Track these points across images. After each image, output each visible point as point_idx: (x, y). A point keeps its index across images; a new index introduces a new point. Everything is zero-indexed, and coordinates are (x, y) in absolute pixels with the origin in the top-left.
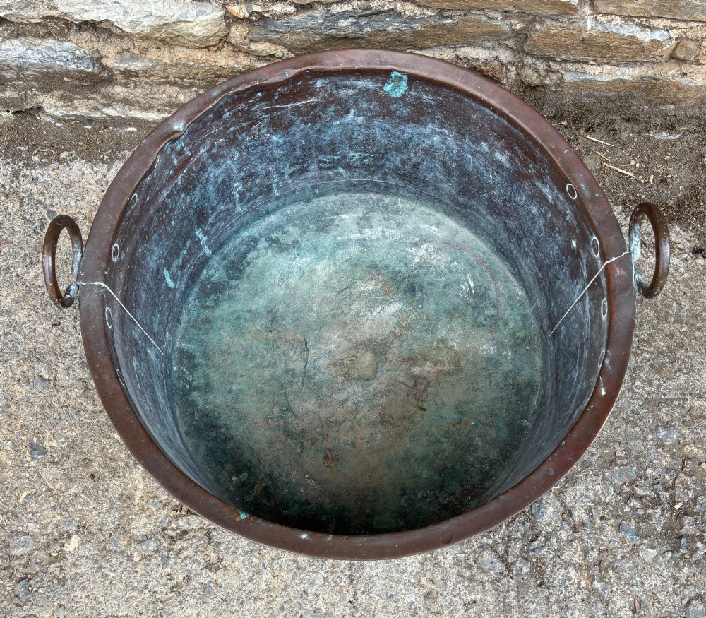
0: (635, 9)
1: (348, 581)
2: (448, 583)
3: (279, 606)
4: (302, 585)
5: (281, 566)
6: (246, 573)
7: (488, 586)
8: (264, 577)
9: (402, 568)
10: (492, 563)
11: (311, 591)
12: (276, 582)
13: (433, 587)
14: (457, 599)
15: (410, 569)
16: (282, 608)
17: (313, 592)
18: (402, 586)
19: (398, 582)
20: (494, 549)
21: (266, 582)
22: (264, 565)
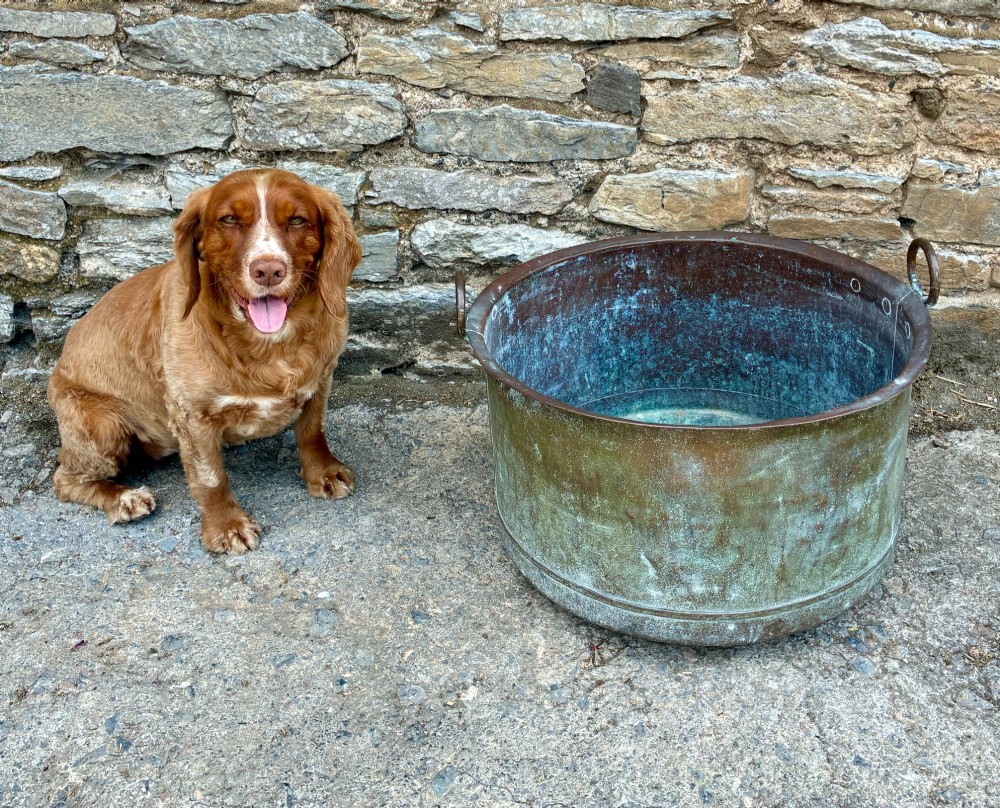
0: (947, 235)
1: (808, 719)
2: (930, 718)
3: (731, 742)
4: (754, 722)
5: (723, 705)
6: (683, 712)
7: (979, 722)
8: (706, 716)
9: (869, 703)
10: (975, 700)
11: (767, 726)
12: (721, 720)
13: (913, 722)
14: (946, 731)
15: (879, 705)
16: (735, 745)
17: (769, 727)
18: (875, 721)
19: (869, 716)
20: (972, 688)
21: (709, 719)
22: (703, 705)
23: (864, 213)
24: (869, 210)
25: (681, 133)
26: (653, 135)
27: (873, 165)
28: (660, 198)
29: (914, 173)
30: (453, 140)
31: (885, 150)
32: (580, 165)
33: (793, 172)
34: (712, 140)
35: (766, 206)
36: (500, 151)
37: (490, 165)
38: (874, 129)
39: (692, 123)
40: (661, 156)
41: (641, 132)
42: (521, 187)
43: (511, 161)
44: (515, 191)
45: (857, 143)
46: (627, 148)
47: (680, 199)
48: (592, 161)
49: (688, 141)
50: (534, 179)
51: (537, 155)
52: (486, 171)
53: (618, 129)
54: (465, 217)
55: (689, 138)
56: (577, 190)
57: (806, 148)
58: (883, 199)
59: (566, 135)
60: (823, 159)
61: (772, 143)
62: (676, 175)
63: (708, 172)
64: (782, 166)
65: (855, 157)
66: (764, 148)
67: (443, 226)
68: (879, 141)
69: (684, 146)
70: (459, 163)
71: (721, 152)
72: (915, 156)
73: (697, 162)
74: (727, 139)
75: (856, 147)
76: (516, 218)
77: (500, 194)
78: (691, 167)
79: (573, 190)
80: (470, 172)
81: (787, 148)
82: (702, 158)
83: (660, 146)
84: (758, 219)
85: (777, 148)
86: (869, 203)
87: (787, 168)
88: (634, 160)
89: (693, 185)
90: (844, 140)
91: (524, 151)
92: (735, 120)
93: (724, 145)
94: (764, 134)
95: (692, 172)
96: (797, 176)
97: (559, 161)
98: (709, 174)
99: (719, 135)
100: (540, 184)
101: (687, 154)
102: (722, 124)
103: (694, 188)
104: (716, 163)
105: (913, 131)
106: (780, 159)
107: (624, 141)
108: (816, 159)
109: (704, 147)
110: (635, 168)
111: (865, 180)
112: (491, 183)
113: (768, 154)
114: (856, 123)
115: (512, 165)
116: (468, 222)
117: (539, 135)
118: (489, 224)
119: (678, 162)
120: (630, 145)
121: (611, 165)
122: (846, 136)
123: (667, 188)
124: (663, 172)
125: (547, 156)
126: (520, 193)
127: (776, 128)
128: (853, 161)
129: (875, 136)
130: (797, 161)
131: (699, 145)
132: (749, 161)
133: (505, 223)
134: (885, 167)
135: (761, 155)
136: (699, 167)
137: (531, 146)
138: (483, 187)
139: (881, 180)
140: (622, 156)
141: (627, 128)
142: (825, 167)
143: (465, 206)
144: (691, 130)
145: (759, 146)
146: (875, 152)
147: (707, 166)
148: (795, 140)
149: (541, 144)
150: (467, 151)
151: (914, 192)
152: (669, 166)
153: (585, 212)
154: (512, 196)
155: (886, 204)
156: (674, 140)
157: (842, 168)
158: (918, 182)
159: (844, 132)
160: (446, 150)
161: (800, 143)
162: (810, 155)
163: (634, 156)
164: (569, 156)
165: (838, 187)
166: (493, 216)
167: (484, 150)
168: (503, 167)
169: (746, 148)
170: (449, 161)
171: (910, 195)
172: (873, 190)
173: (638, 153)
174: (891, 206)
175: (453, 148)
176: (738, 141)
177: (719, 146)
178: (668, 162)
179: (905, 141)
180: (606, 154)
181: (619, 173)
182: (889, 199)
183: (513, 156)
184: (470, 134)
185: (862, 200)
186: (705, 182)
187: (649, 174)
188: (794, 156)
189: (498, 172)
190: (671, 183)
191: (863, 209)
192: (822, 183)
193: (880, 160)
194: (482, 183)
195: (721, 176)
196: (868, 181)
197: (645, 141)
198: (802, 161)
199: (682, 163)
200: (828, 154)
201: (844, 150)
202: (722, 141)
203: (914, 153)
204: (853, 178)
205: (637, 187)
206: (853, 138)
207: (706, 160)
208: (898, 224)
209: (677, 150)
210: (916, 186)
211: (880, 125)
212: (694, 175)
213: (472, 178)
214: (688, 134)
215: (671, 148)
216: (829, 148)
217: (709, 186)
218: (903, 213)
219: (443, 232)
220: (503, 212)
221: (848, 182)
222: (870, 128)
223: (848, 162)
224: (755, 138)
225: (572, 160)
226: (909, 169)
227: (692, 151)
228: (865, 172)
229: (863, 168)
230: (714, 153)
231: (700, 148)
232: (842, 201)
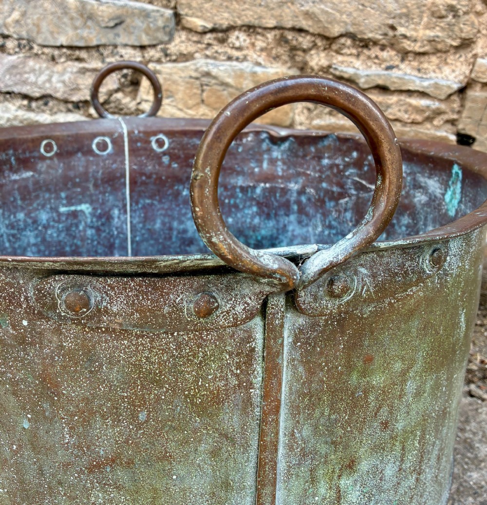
23: (414, 123)
24: (419, 118)
25: (216, 18)
26: (189, 19)
27: (425, 65)
28: (199, 92)
29: (473, 75)
30: (9, 20)
31: (439, 46)
32: (122, 51)
33: (336, 69)
34: (250, 29)
35: (309, 109)
36: (52, 33)
37: (46, 50)
38: (425, 19)
39: (227, 7)
40: (199, 46)
41: (177, 15)
42: (72, 73)
43: (62, 47)
44: (66, 77)
45: (405, 37)
46: (165, 33)
47: (219, 93)
48: (134, 47)
49: (224, 27)
50: (82, 65)
51: (82, 38)
52: (44, 57)
53: (153, 11)
54: (25, 102)
55: (225, 24)
56: (123, 80)
57: (349, 42)
58: (435, 105)
59: (105, 14)
60: (369, 58)
61: (313, 35)
62: (212, 64)
63: (245, 64)
64: (324, 62)
65: (405, 55)
66: (305, 41)
67: (7, 110)
68: (431, 33)
69: (222, 33)
70: (19, 46)
71: (260, 44)
72: (475, 56)
73: (236, 53)
74: (265, 29)
75: (405, 41)
76: (70, 106)
77: (54, 79)
78: (230, 58)
79: (119, 80)
80: (30, 57)
81: (329, 41)
82: (239, 49)
83: (196, 32)
84: (301, 124)
85: (320, 43)
86: (419, 110)
87: (330, 67)
88: (173, 48)
89: (229, 76)
90: (391, 33)
91: (71, 33)
92: (272, 5)
93: (263, 35)
94: (304, 24)
95: (228, 63)
96: (337, 73)
97: (104, 46)
98: (246, 66)
99: (256, 23)
100: (87, 70)
101: (226, 44)
102: (259, 10)
103: (230, 80)
104: (255, 56)
105: (473, 24)
106: (323, 55)
107: (160, 23)
108: (362, 57)
109: (243, 36)
110: (174, 57)
111: (414, 82)
112: (47, 68)
113: (310, 49)
114: (404, 10)
115: (65, 50)
116: (29, 108)
117: (82, 15)
118: (48, 112)
119: (216, 52)
120: (167, 30)
121: (152, 53)
122: (393, 28)
123: (205, 80)
124: (201, 63)
125: (91, 40)
126: (70, 79)
127: (316, 16)
128: (403, 60)
129: (427, 27)
130: (340, 58)
131: (236, 33)
132: (292, 57)
133: (61, 111)
134: (440, 68)
135: (304, 51)
136: (237, 59)
137: (76, 28)
138: (41, 72)
139: (432, 82)
140: (161, 43)
141: (163, 10)
142: (370, 67)
143: (25, 90)
144: (226, 15)
145: (300, 39)
146: (427, 48)
147: (245, 59)
148: (336, 30)
149: (85, 25)
150: (24, 34)
151: (474, 101)
152: (207, 57)
153: (132, 105)
154: (64, 82)
155: (438, 113)
156: (209, 26)
157: (388, 68)
158: (478, 87)
159: (390, 22)
160: (6, 32)
161: (342, 36)
162: (354, 51)
163: (173, 44)
164: (113, 41)
165: (383, 89)
166: (51, 104)
167: (38, 32)
168: (56, 52)
169: (287, 41)
170: (10, 44)
171: (468, 104)
172: (423, 94)
173: (177, 40)
174: (446, 117)
175: (12, 30)
176: (277, 32)
177: (259, 37)
178: (208, 53)
179: (463, 35)
180: (145, 41)
181: (159, 61)
182: (443, 106)
183: (63, 40)
184: (24, 14)
185: (410, 105)
186: (240, 75)
187: (188, 64)
188: (338, 52)
189: (53, 59)
190: (208, 74)
191: (413, 117)
192: (366, 82)
193: (434, 59)
194: (40, 68)
195: (258, 69)
196: (418, 82)
197: (184, 28)
198: (346, 58)
199: (220, 54)
200: (375, 51)
201: (392, 46)
202: (260, 30)
203: (474, 52)
204: (400, 79)
205: (176, 77)
206: (401, 30)
207: (245, 52)
208: (453, 138)
209: (215, 39)
210: (476, 93)
211: (433, 14)
212: (231, 66)
213: (31, 63)
214: (224, 19)
215: (209, 36)
216: (375, 43)
217: (245, 79)
218: (460, 126)
219: (7, 115)
220: (57, 99)
221: (394, 83)
222: (421, 18)
223: (396, 61)
224: (293, 29)
225: (115, 46)
226: (467, 72)
227: (230, 40)
228: (415, 73)
229: (413, 68)
230: (253, 45)
231: (238, 38)
232: (388, 106)
